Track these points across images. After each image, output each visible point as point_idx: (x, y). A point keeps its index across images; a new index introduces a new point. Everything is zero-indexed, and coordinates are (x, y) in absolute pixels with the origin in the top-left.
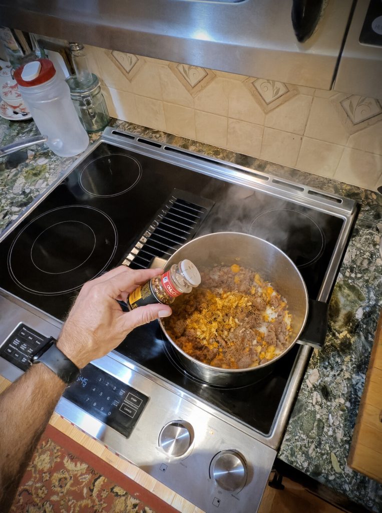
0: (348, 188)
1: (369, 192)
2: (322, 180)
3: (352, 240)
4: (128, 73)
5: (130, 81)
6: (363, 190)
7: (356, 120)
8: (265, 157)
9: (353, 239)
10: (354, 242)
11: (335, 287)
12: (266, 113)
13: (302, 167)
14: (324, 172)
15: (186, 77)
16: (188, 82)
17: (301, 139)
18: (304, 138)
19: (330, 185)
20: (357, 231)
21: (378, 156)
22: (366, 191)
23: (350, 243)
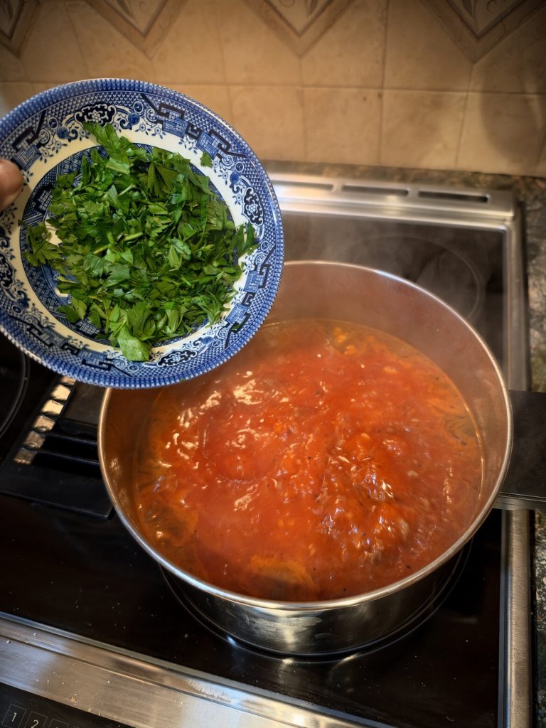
0: (489, 178)
1: (529, 180)
2: (436, 174)
3: (533, 265)
4: (10, 38)
5: (18, 54)
6: (518, 178)
7: (481, 27)
8: (316, 156)
9: (534, 262)
10: (538, 268)
11: (533, 359)
12: (300, 56)
13: (393, 159)
14: (437, 159)
15: (126, 15)
16: (133, 26)
17: (380, 96)
18: (386, 93)
19: (454, 180)
20: (536, 248)
21: (535, 97)
22: (523, 178)
23: (531, 270)
